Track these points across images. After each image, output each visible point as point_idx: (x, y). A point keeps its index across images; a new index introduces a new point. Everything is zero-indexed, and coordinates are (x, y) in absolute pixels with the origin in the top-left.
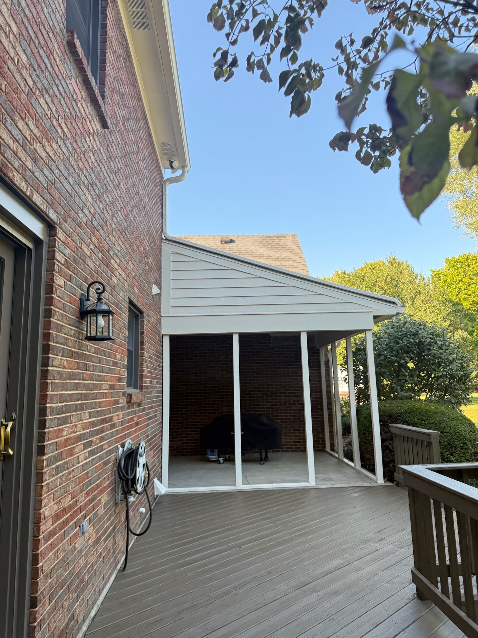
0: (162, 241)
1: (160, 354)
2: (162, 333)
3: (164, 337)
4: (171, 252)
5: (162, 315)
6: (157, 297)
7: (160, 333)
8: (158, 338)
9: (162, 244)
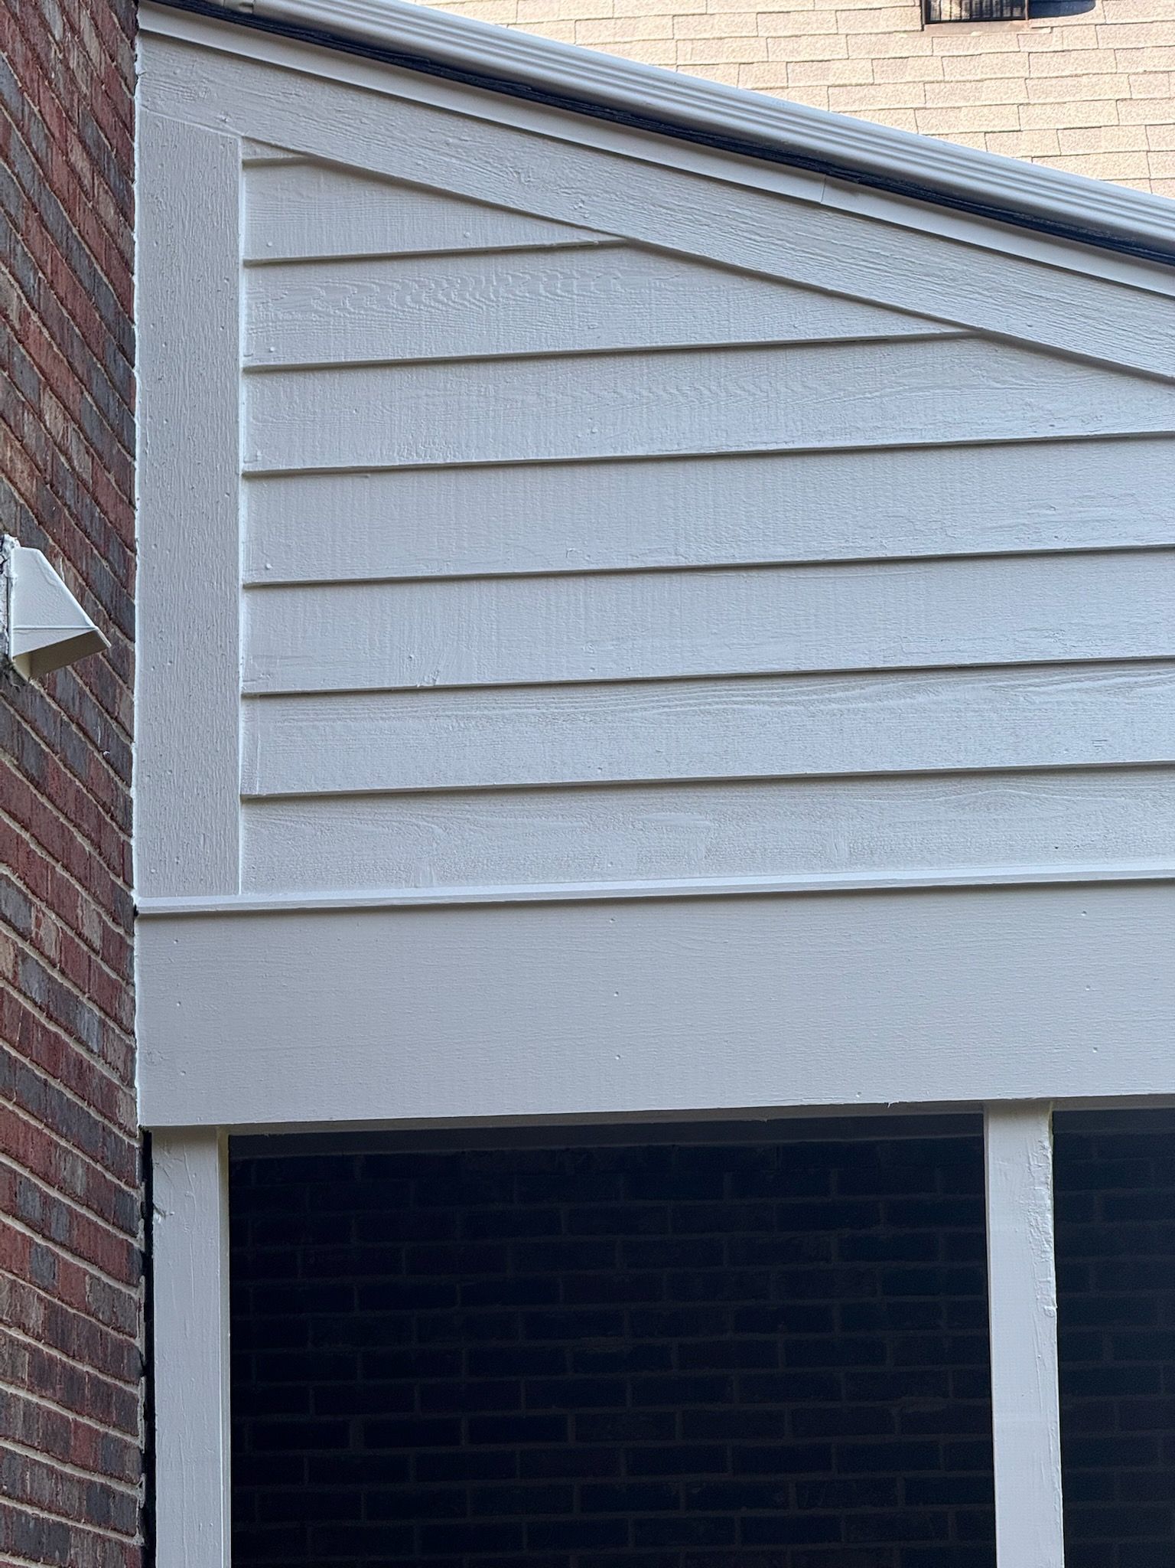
0: (132, 30)
1: (111, 1359)
2: (143, 1118)
3: (160, 1158)
4: (242, 153)
5: (137, 898)
6: (70, 679)
7: (108, 1108)
8: (77, 1167)
9: (144, 59)
